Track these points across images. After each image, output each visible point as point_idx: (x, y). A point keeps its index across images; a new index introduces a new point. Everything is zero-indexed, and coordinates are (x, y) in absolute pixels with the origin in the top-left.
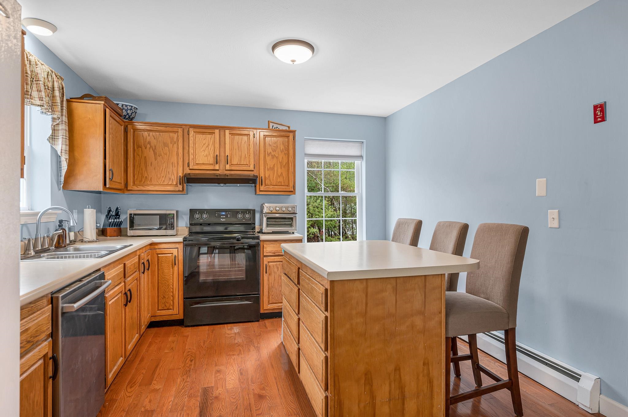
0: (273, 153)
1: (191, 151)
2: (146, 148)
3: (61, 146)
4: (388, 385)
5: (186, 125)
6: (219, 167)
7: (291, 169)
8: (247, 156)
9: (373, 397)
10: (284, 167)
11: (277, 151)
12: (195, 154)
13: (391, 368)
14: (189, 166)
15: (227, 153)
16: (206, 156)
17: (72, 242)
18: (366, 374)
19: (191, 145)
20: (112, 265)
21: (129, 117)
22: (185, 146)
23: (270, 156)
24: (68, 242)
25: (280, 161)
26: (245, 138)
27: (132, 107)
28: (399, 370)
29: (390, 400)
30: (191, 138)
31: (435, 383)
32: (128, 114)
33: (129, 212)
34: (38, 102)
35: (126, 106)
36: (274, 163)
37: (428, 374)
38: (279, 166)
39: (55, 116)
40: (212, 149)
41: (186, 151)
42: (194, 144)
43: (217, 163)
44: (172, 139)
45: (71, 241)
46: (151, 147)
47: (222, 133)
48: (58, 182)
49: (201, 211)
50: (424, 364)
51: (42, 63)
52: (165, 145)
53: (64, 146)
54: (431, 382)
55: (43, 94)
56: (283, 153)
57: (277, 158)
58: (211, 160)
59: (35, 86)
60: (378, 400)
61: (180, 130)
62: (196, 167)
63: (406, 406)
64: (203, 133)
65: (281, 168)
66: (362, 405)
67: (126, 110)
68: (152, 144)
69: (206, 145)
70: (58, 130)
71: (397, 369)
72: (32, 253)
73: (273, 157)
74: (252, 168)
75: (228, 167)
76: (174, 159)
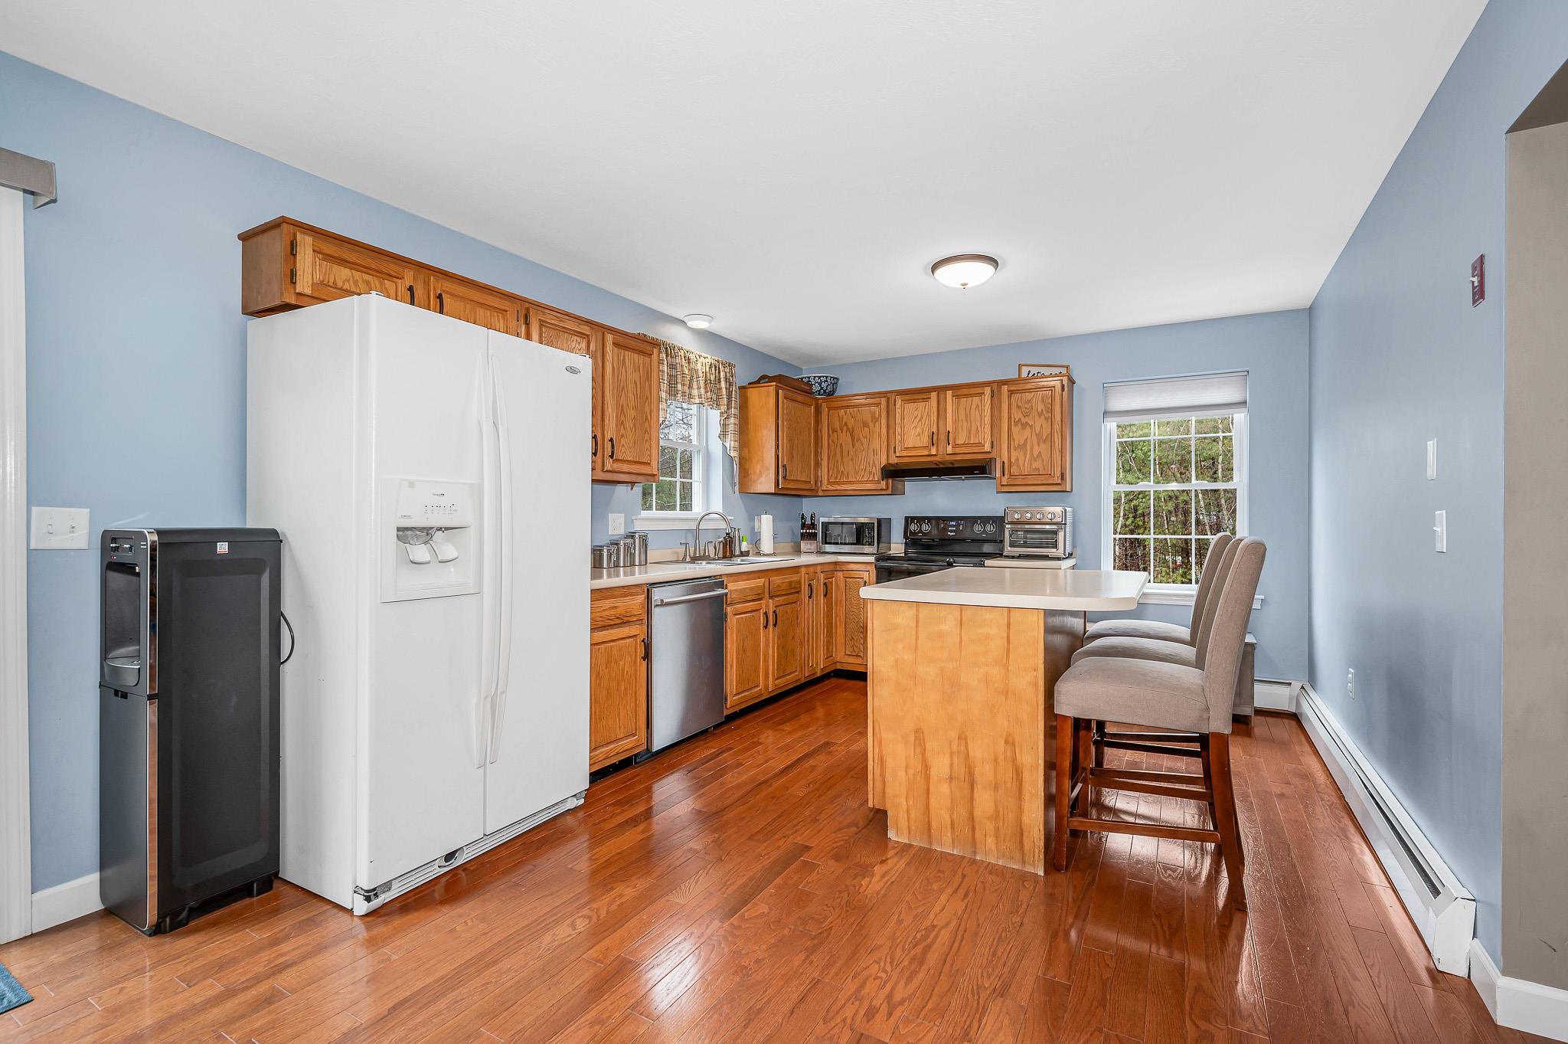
0: (1023, 421)
1: (898, 429)
2: (842, 432)
3: (731, 442)
4: (947, 757)
5: (891, 392)
6: (937, 451)
7: (1056, 445)
8: (979, 429)
9: (926, 767)
10: (1044, 442)
11: (1031, 417)
12: (902, 434)
13: (953, 734)
14: (895, 452)
15: (950, 428)
16: (919, 435)
17: (743, 554)
18: (916, 732)
19: (898, 420)
20: (744, 577)
21: (825, 391)
22: (890, 423)
23: (1020, 426)
24: (737, 553)
25: (1037, 432)
26: (976, 400)
27: (827, 377)
28: (966, 740)
29: (951, 778)
30: (898, 411)
31: (1026, 775)
32: (822, 388)
33: (822, 520)
34: (697, 401)
35: (820, 377)
36: (1025, 437)
37: (1014, 760)
38: (1035, 438)
39: (723, 411)
40: (927, 423)
41: (891, 431)
42: (902, 418)
43: (933, 445)
44: (873, 414)
45: (741, 552)
46: (848, 429)
47: (942, 396)
48: (733, 485)
49: (920, 520)
50: (1006, 742)
51: (705, 355)
52: (865, 425)
53: (732, 443)
54: (1018, 773)
55: (702, 391)
56: (1043, 417)
57: (1031, 427)
58: (925, 440)
59: (695, 383)
60: (934, 772)
61: (883, 401)
62: (904, 454)
63: (976, 795)
64: (915, 401)
65: (1039, 445)
66: (911, 771)
67: (820, 384)
68: (850, 426)
69: (919, 416)
70: (728, 425)
71: (962, 738)
72: (688, 559)
73: (1025, 425)
74: (987, 448)
75: (950, 450)
76: (876, 444)
